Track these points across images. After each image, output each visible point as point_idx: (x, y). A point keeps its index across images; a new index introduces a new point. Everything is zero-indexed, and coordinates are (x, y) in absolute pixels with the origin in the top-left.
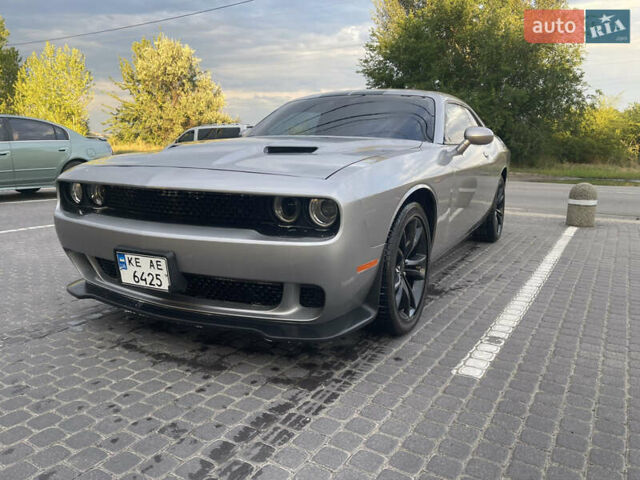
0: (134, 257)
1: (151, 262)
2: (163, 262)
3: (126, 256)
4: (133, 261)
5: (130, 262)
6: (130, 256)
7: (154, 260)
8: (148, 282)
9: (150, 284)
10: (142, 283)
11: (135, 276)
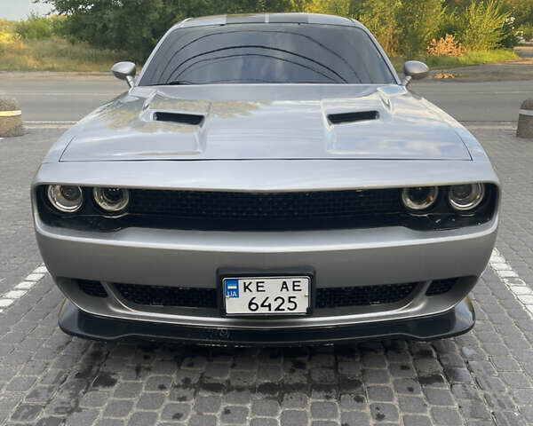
0: (254, 281)
1: (285, 283)
2: (304, 283)
3: (241, 282)
4: (253, 287)
5: (246, 288)
6: (247, 282)
7: (289, 281)
8: (273, 307)
9: (277, 309)
10: (262, 311)
11: (251, 303)
